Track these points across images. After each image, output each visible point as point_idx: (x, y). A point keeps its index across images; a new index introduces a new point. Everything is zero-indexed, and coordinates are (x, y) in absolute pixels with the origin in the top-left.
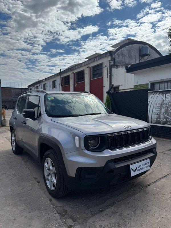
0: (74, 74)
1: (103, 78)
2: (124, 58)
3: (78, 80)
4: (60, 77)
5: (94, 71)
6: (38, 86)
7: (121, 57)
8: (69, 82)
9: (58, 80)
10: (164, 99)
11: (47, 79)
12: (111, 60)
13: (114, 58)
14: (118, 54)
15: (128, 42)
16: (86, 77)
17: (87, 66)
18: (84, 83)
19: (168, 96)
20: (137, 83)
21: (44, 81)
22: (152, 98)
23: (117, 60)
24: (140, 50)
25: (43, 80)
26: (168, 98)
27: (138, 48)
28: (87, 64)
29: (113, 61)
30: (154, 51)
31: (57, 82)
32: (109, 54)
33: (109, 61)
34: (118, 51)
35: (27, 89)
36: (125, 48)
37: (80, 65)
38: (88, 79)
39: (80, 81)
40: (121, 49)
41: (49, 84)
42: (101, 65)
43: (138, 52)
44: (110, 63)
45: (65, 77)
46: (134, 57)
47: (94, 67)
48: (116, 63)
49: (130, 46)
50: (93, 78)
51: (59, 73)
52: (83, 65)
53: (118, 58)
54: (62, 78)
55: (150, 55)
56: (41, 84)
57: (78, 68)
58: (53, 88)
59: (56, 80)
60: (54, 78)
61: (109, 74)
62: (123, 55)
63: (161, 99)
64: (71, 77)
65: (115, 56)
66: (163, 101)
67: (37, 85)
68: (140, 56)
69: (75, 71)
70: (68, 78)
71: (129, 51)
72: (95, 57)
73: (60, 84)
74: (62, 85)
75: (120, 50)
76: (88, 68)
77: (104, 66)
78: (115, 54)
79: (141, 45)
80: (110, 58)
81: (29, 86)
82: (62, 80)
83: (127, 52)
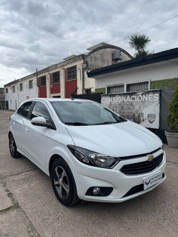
0: (51, 75)
1: (77, 79)
2: (97, 61)
3: (54, 81)
4: (36, 77)
5: (69, 73)
6: (15, 86)
7: (94, 60)
8: (45, 82)
9: (35, 80)
10: (111, 101)
11: (24, 79)
12: (84, 63)
13: (87, 61)
14: (90, 58)
15: (102, 46)
16: (62, 78)
17: (62, 68)
18: (59, 84)
19: (114, 98)
20: (98, 87)
21: (21, 81)
22: (104, 100)
23: (89, 63)
24: (113, 54)
25: (19, 80)
26: (114, 101)
27: (111, 52)
28: (62, 66)
29: (86, 65)
30: (127, 56)
31: (33, 82)
32: (82, 58)
33: (82, 64)
34: (91, 55)
35: (3, 88)
36: (97, 51)
37: (56, 66)
38: (63, 80)
39: (56, 82)
40: (94, 52)
41: (26, 84)
42: (75, 67)
43: (111, 56)
44: (82, 66)
45: (42, 77)
46: (106, 61)
47: (69, 69)
48: (88, 66)
49: (103, 50)
50: (68, 80)
51: (36, 73)
52: (59, 66)
53: (91, 62)
54: (39, 78)
55: (122, 59)
56: (17, 83)
57: (54, 69)
58: (29, 88)
59: (32, 80)
60: (30, 78)
61: (82, 77)
62: (95, 58)
63: (109, 102)
64: (47, 77)
65: (88, 59)
66: (111, 103)
67: (13, 85)
68: (113, 60)
69: (51, 72)
70: (44, 78)
71: (102, 55)
72: (69, 59)
73: (37, 85)
74: (38, 86)
75: (93, 54)
76: (63, 69)
77: (78, 69)
78: (88, 58)
79: (114, 50)
80: (82, 61)
81: (5, 86)
82: (38, 80)
83: (99, 56)
